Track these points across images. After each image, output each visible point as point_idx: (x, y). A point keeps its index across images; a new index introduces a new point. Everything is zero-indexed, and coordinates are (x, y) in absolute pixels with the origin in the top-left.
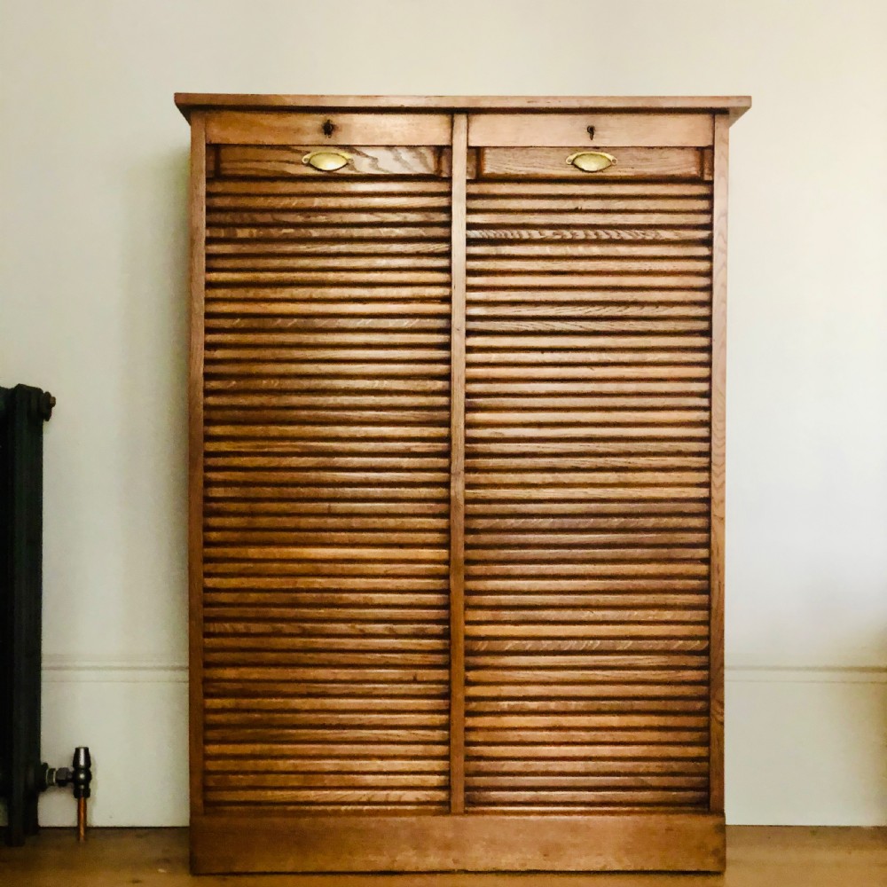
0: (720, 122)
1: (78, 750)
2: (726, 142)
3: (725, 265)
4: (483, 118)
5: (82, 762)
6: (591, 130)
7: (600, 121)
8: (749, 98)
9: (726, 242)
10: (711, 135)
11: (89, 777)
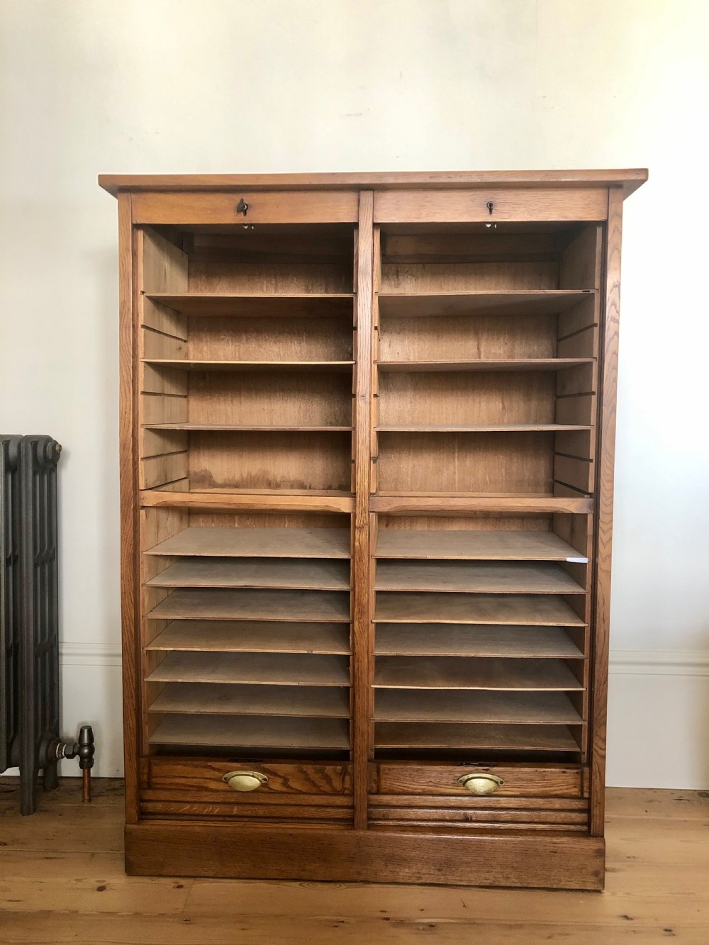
0: (614, 195)
1: (82, 731)
2: (620, 216)
3: (617, 333)
4: (389, 196)
5: (86, 740)
6: (490, 207)
7: (499, 197)
8: (645, 171)
9: (618, 312)
10: (606, 209)
11: (92, 750)
